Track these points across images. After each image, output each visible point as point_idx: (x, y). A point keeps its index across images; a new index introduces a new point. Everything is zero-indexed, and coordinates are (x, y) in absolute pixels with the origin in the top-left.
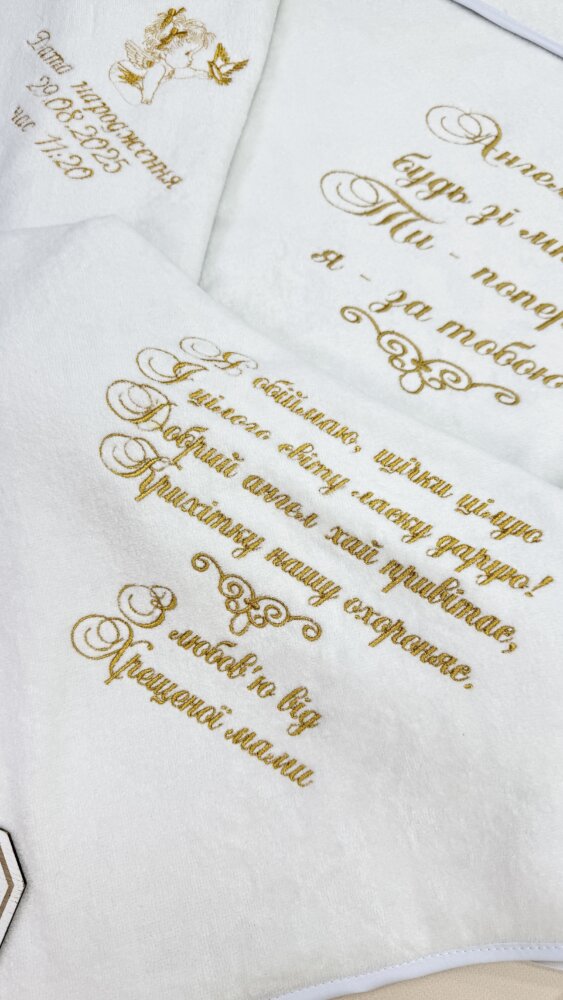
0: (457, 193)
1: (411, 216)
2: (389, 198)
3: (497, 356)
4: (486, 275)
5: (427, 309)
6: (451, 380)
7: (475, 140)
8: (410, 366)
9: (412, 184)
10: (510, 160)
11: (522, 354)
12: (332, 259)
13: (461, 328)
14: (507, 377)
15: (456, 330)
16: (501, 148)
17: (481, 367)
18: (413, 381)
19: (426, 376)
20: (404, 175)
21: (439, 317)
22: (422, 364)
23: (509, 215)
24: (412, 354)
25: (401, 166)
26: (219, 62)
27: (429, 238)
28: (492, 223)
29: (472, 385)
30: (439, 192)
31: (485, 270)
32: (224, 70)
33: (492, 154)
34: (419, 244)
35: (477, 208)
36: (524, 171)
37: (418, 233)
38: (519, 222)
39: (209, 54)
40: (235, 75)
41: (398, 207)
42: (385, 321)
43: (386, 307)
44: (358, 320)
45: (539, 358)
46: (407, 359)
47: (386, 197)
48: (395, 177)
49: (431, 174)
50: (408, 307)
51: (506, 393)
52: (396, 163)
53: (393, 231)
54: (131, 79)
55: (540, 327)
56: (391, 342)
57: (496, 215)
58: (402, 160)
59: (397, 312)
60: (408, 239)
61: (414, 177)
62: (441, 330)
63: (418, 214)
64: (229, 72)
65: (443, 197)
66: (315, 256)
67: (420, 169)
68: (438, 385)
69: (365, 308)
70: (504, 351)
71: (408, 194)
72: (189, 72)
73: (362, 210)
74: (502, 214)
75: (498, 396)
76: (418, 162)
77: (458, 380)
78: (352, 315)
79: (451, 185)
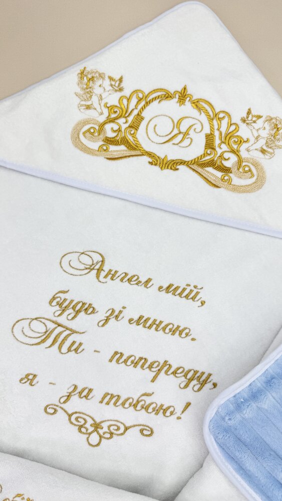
0: (88, 309)
1: (68, 332)
2: (53, 326)
3: (135, 406)
4: (117, 357)
5: (90, 390)
6: (117, 430)
7: (90, 268)
8: (91, 429)
9: (64, 311)
10: (112, 275)
11: (148, 400)
12: (30, 379)
13: (112, 396)
14: (142, 417)
15: (110, 399)
16: (106, 268)
17: (129, 416)
18: (94, 438)
19: (101, 432)
20: (57, 308)
21: (98, 394)
22: (97, 426)
23: (121, 312)
24: (90, 421)
25: (54, 303)
27: (81, 344)
28: (112, 321)
29: (126, 429)
30: (78, 312)
31: (116, 353)
33: (103, 274)
34: (76, 350)
35: (101, 315)
36: (122, 280)
37: (74, 342)
38: (127, 315)
41: (60, 329)
42: (71, 407)
43: (69, 396)
44: (56, 411)
45: (159, 399)
46: (88, 425)
47: (51, 326)
48: (50, 311)
49: (72, 301)
50: (80, 393)
51: (146, 428)
52: (51, 302)
53: (60, 348)
55: (153, 381)
56: (77, 419)
57: (114, 315)
58: (54, 298)
59: (75, 398)
60: (69, 350)
61: (63, 307)
62: (101, 402)
63: (70, 330)
65: (82, 314)
66: (21, 380)
67: (65, 300)
68: (108, 435)
69: (57, 403)
70: (138, 402)
71: (62, 320)
73: (39, 340)
74: (116, 313)
75: (141, 431)
76: (63, 296)
78: (51, 410)
79: (84, 304)
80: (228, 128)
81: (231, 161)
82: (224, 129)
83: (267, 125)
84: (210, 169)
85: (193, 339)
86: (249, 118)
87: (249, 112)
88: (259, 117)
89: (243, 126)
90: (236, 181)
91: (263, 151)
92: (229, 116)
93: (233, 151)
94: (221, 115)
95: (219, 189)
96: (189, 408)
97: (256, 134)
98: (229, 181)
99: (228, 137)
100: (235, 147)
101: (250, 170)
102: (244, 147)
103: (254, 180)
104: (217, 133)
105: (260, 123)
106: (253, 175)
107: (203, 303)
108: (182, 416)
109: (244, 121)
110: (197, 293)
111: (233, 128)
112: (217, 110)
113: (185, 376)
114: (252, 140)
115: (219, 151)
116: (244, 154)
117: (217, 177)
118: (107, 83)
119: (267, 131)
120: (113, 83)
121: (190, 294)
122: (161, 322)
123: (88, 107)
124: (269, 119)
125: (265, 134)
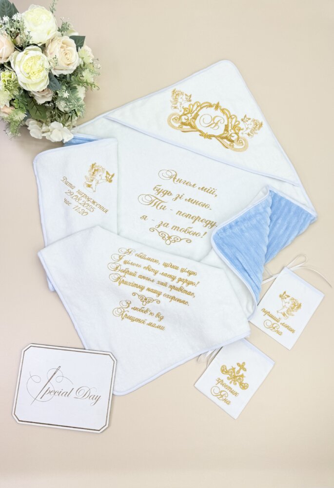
0: (169, 193)
1: (160, 202)
2: (154, 199)
3: (185, 232)
4: (179, 213)
5: (168, 224)
6: (177, 240)
7: (171, 177)
8: (167, 238)
9: (159, 193)
10: (179, 180)
11: (190, 230)
12: (144, 217)
13: (176, 227)
14: (188, 236)
15: (176, 228)
16: (177, 178)
17: (182, 235)
18: (168, 242)
19: (171, 240)
20: (156, 192)
21: (171, 226)
22: (169, 238)
23: (182, 196)
24: (167, 236)
25: (155, 190)
26: (108, 176)
27: (165, 207)
28: (178, 199)
29: (181, 240)
30: (165, 194)
31: (179, 211)
32: (110, 177)
33: (176, 180)
34: (163, 209)
35: (174, 196)
36: (184, 183)
37: (162, 206)
38: (184, 197)
39: (105, 174)
40: (113, 179)
41: (157, 200)
42: (160, 229)
43: (159, 226)
44: (154, 230)
45: (194, 230)
46: (166, 237)
47: (153, 198)
48: (154, 193)
49: (163, 190)
50: (164, 225)
52: (154, 189)
53: (157, 207)
54: (89, 186)
55: (193, 223)
56: (162, 234)
57: (179, 197)
58: (155, 188)
59: (162, 227)
60: (160, 208)
61: (159, 192)
62: (172, 229)
63: (161, 201)
64: (111, 178)
65: (166, 195)
66: (141, 218)
67: (160, 189)
68: (173, 241)
69: (155, 227)
70: (186, 230)
71: (158, 196)
72: (102, 181)
73: (149, 203)
74: (180, 196)
75: (187, 241)
76: (159, 187)
77: (178, 239)
78: (152, 230)
79: (167, 191)
80: (235, 122)
81: (235, 137)
82: (233, 123)
83: (252, 123)
84: (225, 140)
85: (210, 209)
86: (245, 119)
87: (245, 116)
88: (249, 119)
89: (242, 123)
90: (236, 146)
91: (249, 135)
92: (236, 117)
93: (236, 133)
94: (233, 117)
95: (227, 149)
96: (206, 234)
97: (247, 127)
98: (233, 146)
99: (234, 127)
100: (237, 131)
101: (242, 142)
102: (241, 131)
103: (243, 146)
104: (230, 125)
105: (249, 122)
106: (243, 145)
107: (216, 196)
108: (203, 237)
109: (242, 120)
110: (214, 192)
111: (237, 123)
112: (232, 114)
113: (206, 222)
114: (245, 129)
115: (230, 133)
116: (240, 135)
117: (227, 144)
118: (184, 97)
119: (252, 126)
120: (187, 97)
121: (211, 192)
122: (198, 202)
123: (175, 108)
124: (254, 120)
125: (251, 127)
